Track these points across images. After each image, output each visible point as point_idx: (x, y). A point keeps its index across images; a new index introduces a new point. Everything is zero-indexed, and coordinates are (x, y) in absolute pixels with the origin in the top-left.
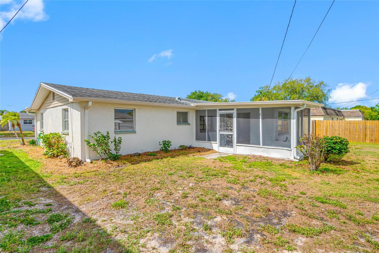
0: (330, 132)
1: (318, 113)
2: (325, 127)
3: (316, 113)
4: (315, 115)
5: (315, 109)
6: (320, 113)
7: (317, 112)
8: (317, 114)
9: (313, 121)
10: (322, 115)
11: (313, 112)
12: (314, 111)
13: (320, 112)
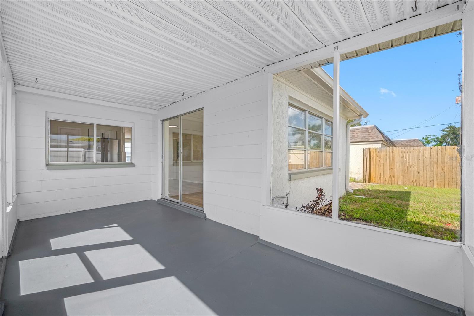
0: (400, 168)
1: (372, 137)
2: (388, 161)
3: (368, 137)
4: (367, 140)
5: (365, 132)
6: (375, 137)
7: (369, 135)
8: (369, 139)
9: (365, 150)
10: (378, 139)
11: (363, 136)
12: (363, 134)
13: (375, 135)
